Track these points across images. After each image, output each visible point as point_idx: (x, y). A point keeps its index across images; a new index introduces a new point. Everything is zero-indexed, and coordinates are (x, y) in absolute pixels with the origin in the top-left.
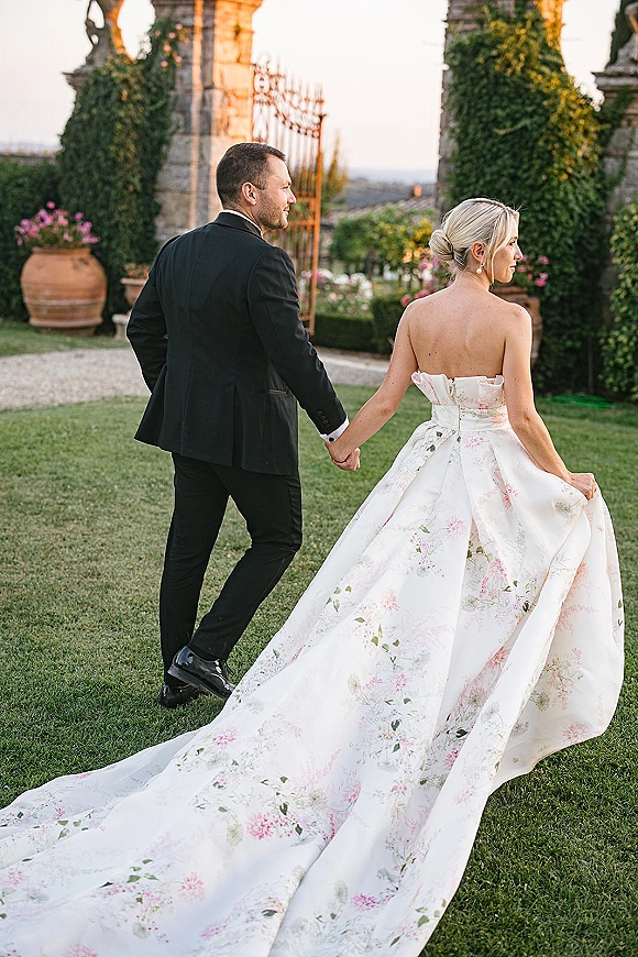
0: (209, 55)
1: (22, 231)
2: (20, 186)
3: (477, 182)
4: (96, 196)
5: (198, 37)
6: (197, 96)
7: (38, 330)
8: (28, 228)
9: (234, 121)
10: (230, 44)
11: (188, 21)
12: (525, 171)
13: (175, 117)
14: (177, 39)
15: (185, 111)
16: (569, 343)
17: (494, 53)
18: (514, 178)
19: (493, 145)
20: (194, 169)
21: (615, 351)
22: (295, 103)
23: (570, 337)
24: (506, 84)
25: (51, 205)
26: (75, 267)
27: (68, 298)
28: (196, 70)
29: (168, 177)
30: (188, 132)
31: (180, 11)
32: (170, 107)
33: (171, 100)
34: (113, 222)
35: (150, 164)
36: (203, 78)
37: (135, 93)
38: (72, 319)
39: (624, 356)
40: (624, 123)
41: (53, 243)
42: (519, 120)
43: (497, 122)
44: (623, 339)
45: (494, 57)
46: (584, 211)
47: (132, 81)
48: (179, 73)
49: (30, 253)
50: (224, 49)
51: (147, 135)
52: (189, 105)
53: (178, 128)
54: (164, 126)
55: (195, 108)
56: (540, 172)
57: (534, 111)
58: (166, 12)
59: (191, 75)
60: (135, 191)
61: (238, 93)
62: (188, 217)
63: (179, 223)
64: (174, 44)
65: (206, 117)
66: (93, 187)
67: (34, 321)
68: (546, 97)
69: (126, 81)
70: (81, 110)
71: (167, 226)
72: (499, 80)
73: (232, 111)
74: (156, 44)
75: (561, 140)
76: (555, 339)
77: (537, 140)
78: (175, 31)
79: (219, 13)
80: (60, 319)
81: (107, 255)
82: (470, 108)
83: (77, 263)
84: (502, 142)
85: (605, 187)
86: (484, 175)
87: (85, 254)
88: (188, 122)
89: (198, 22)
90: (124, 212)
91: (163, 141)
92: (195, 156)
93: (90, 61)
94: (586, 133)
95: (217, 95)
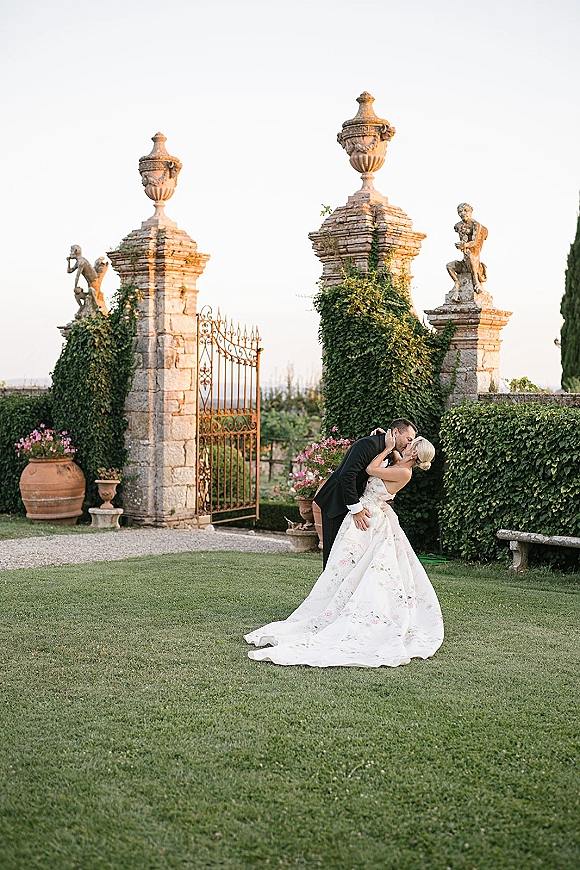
0: (160, 310)
1: (19, 446)
2: (24, 412)
3: (341, 394)
4: (77, 417)
5: (152, 297)
6: (152, 340)
7: (32, 521)
8: (25, 444)
9: (182, 357)
10: (176, 301)
11: (144, 286)
12: (373, 386)
13: (136, 356)
14: (135, 299)
15: (144, 352)
16: (419, 515)
17: (346, 300)
18: (366, 391)
19: (350, 367)
20: (151, 394)
21: (447, 519)
22: (235, 341)
23: (419, 510)
24: (356, 322)
25: (43, 426)
26: (59, 472)
27: (54, 496)
28: (151, 321)
29: (132, 401)
30: (146, 368)
31: (138, 279)
32: (133, 348)
33: (134, 343)
34: (90, 436)
35: (119, 392)
36: (157, 326)
37: (105, 340)
38: (57, 512)
39: (453, 523)
40: (452, 347)
41: (42, 455)
42: (366, 348)
43: (350, 351)
44: (452, 509)
45: (347, 304)
46: (423, 413)
47: (102, 330)
48: (138, 324)
49: (27, 463)
50: (172, 304)
51: (115, 370)
52: (146, 347)
53: (139, 364)
54: (128, 363)
55: (150, 349)
56: (383, 386)
57: (376, 341)
58: (129, 280)
59: (147, 325)
60: (106, 412)
61: (185, 336)
62: (147, 431)
63: (140, 436)
64: (134, 303)
65: (159, 355)
66: (75, 411)
67: (28, 515)
68: (385, 330)
69: (97, 331)
70: (66, 354)
71: (132, 438)
72: (350, 320)
73: (180, 350)
74: (122, 303)
75: (397, 362)
76: (407, 512)
77: (379, 363)
78: (134, 294)
79: (167, 279)
80: (47, 513)
81: (85, 462)
82: (332, 341)
83: (61, 469)
84: (355, 365)
85: (440, 395)
86: (345, 389)
87: (68, 462)
88: (145, 360)
89: (152, 286)
90: (98, 428)
91: (127, 375)
92: (151, 385)
93: (78, 318)
94: (419, 355)
95: (168, 338)
